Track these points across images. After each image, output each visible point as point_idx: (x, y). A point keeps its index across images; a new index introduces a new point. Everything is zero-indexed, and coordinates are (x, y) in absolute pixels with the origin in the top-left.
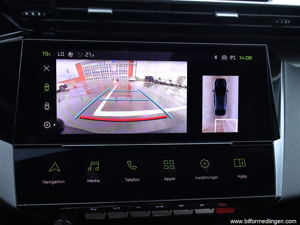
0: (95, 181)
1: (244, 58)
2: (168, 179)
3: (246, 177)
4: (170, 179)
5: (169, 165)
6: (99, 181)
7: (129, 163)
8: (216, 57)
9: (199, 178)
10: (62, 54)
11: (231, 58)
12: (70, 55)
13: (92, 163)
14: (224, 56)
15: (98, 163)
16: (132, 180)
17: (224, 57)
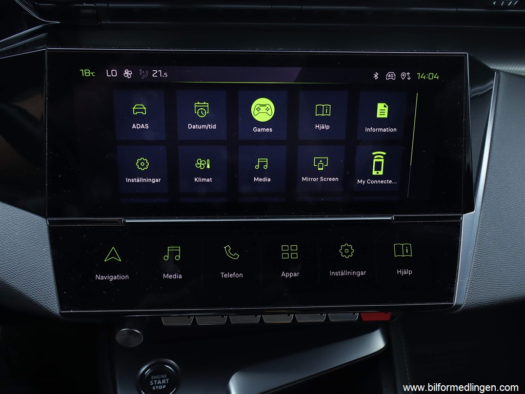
0: (175, 276)
1: (424, 77)
2: (287, 275)
3: (410, 272)
4: (291, 275)
5: (290, 252)
6: (181, 277)
7: (228, 248)
8: (376, 76)
9: (337, 274)
10: (114, 73)
11: (403, 77)
12: (126, 75)
13: (170, 249)
14: (391, 74)
15: (178, 249)
16: (231, 276)
17: (390, 76)
